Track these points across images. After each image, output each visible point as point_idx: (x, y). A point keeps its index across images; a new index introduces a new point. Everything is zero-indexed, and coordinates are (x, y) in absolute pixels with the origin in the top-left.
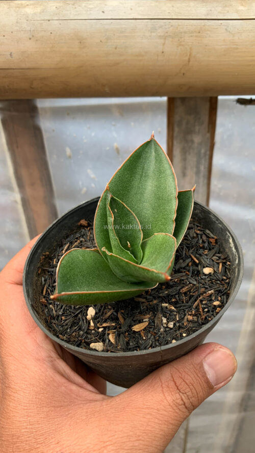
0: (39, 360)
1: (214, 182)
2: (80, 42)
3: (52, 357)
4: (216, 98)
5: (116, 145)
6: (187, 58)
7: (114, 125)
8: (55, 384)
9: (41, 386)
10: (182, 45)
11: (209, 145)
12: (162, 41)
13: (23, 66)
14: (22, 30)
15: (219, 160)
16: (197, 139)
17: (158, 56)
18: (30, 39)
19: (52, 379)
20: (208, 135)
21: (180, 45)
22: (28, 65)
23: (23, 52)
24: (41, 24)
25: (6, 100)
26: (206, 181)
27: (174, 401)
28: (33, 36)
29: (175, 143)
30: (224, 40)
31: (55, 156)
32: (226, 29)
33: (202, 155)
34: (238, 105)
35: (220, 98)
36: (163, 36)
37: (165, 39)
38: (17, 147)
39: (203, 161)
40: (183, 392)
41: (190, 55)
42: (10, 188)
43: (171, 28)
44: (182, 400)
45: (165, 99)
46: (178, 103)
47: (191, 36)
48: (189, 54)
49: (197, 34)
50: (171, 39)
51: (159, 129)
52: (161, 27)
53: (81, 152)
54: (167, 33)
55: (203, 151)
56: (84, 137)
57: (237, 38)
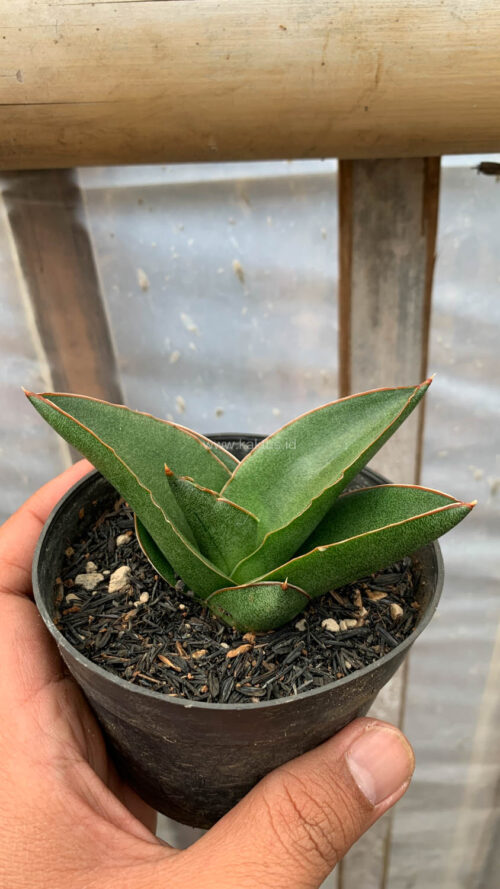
1: (436, 337)
2: (156, 47)
4: (438, 161)
5: (236, 263)
6: (372, 75)
7: (233, 223)
9: (38, 824)
10: (363, 48)
11: (424, 260)
12: (321, 40)
13: (43, 97)
14: (40, 26)
15: (445, 294)
16: (400, 249)
17: (313, 72)
19: (60, 808)
20: (423, 241)
21: (359, 48)
22: (54, 96)
23: (43, 70)
24: (80, 10)
25: (19, 173)
26: (419, 335)
28: (62, 37)
29: (356, 257)
30: (448, 36)
31: (115, 288)
32: (452, 13)
33: (411, 281)
34: (483, 177)
35: (447, 161)
36: (322, 30)
37: (328, 36)
38: (42, 270)
39: (413, 294)
40: (312, 822)
41: (378, 69)
42: (33, 357)
43: (340, 14)
44: (311, 838)
45: (330, 166)
46: (361, 174)
47: (381, 29)
48: (376, 66)
49: (393, 25)
50: (339, 37)
51: (323, 230)
52: (319, 11)
53: (167, 278)
54: (331, 23)
55: (412, 273)
56: (173, 248)
57: (475, 31)
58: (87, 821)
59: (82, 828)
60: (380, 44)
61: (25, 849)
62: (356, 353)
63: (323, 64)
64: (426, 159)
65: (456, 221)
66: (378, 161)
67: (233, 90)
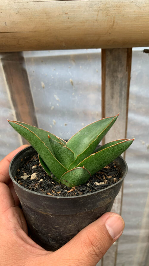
0: (9, 229)
1: (131, 101)
2: (47, 15)
3: (16, 228)
4: (131, 49)
5: (71, 80)
6: (112, 23)
7: (70, 68)
8: (17, 245)
9: (9, 247)
10: (109, 15)
11: (127, 79)
12: (96, 13)
13: (13, 30)
14: (12, 9)
15: (134, 89)
16: (120, 75)
17: (94, 22)
18: (17, 14)
20: (127, 73)
21: (108, 15)
22: (16, 30)
23: (13, 22)
24: (24, 4)
25: (6, 53)
26: (126, 101)
27: (89, 252)
28: (18, 12)
29: (107, 78)
30: (135, 11)
31: (35, 87)
32: (136, 5)
33: (123, 85)
34: (145, 54)
35: (134, 49)
36: (97, 10)
37: (98, 12)
38: (13, 82)
39: (124, 89)
40: (95, 245)
41: (114, 21)
42: (10, 108)
43: (102, 5)
44: (94, 251)
45: (99, 51)
46: (108, 53)
47: (114, 9)
48: (113, 21)
49: (118, 8)
50: (102, 12)
51: (97, 70)
52: (96, 4)
53: (50, 84)
54: (99, 8)
55: (123, 83)
56: (52, 75)
57: (143, 10)
58: (23, 245)
59: (22, 247)
60: (114, 14)
61: (5, 254)
62: (107, 106)
63: (97, 20)
64: (128, 49)
65: (136, 67)
66: (113, 49)
67: (70, 28)
